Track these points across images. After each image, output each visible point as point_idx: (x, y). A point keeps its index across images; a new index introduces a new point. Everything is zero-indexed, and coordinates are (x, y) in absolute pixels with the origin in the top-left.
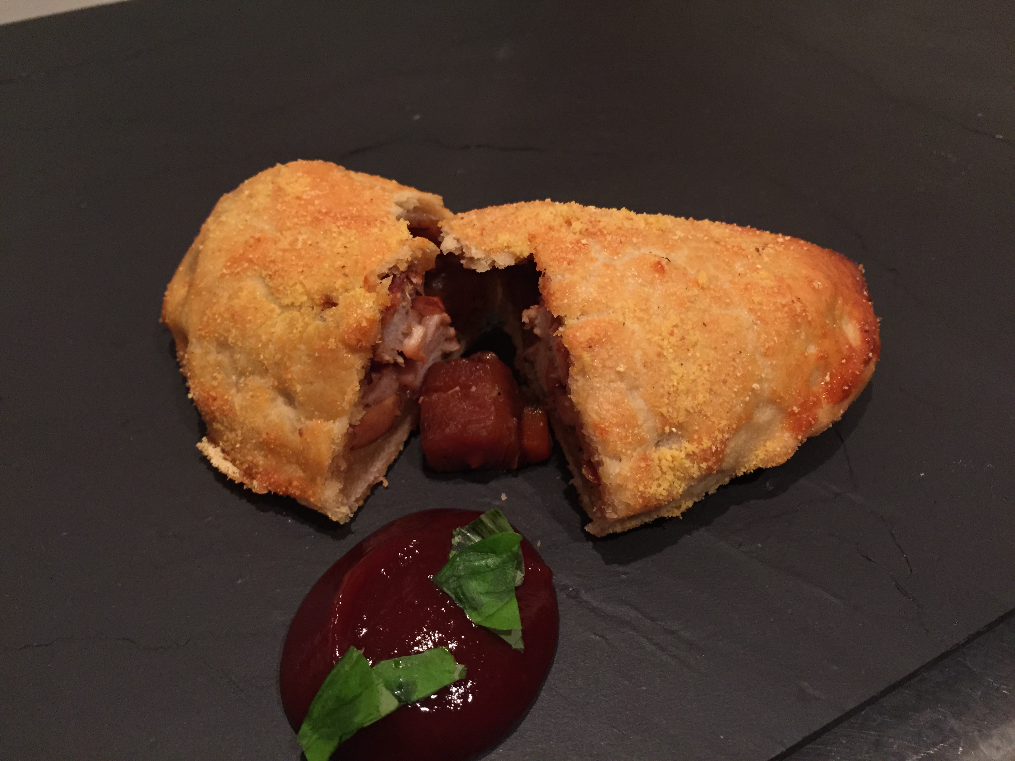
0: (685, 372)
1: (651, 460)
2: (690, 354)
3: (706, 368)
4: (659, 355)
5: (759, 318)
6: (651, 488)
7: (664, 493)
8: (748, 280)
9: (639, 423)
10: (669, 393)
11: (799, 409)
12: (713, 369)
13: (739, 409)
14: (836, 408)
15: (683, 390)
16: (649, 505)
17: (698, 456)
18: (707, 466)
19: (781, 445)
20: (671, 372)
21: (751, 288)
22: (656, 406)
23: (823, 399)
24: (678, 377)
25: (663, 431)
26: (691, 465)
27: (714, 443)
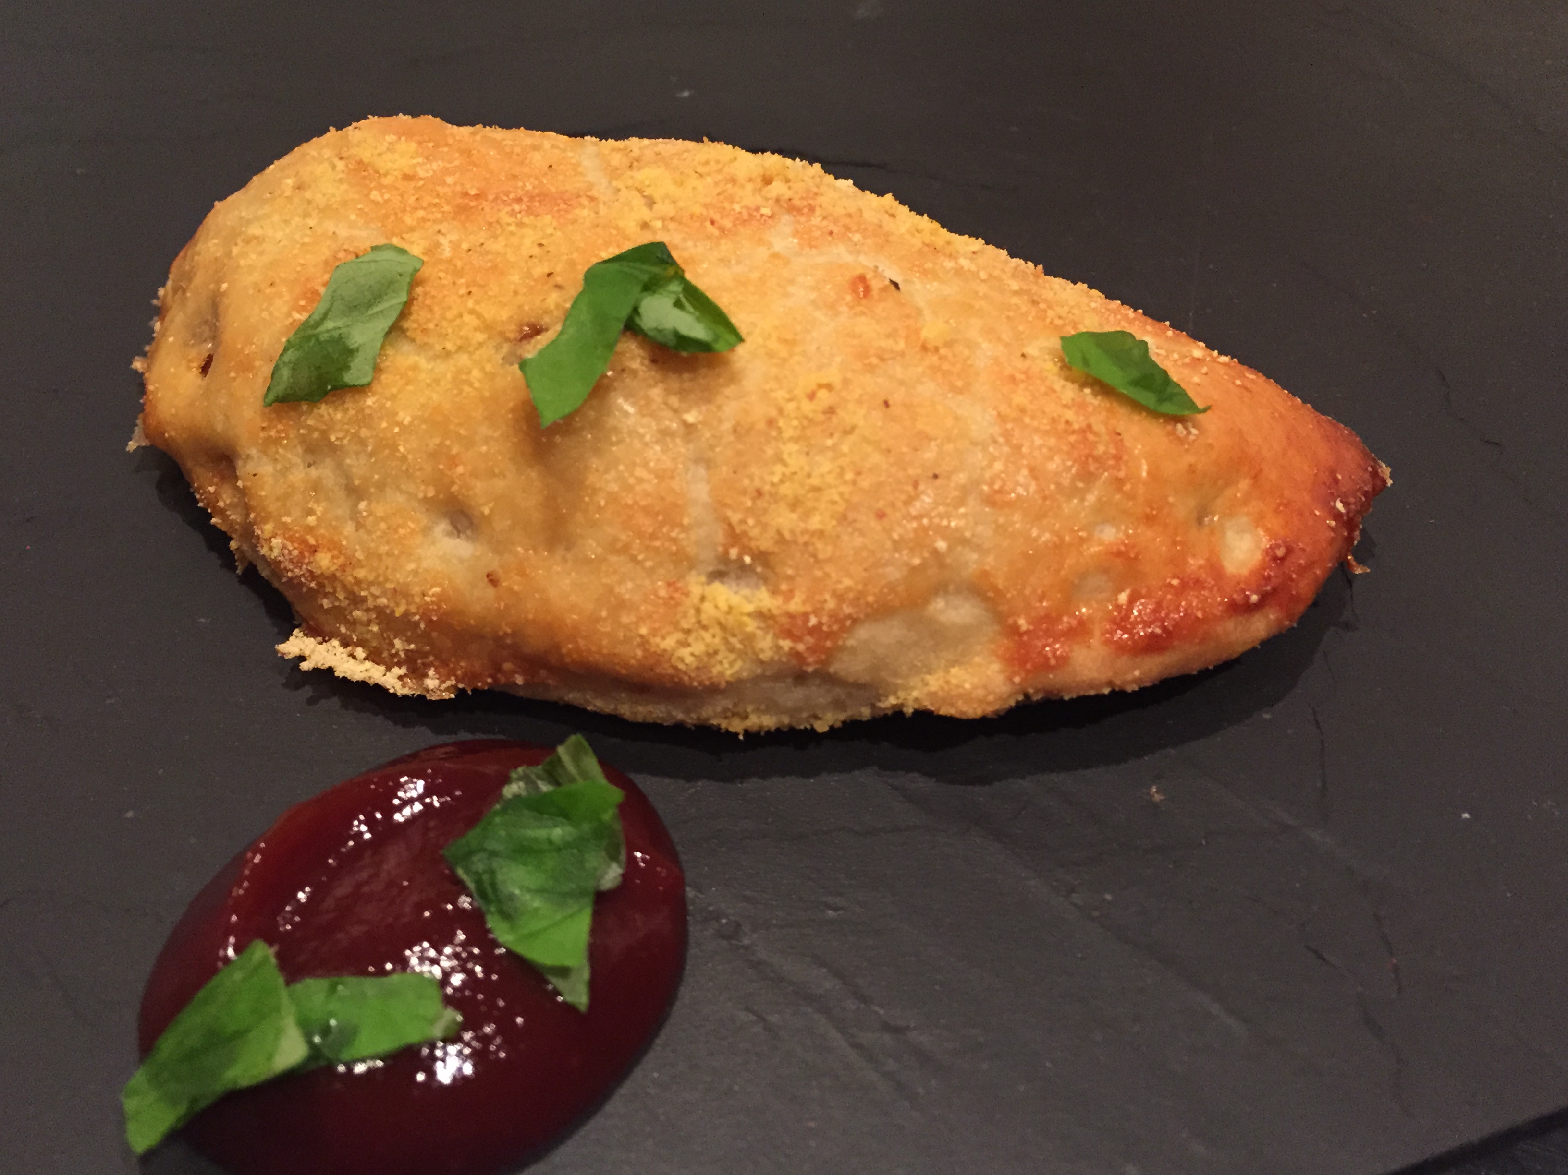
0: (807, 468)
1: (683, 594)
2: (829, 442)
3: (849, 476)
4: (771, 422)
5: (1007, 435)
6: (664, 638)
7: (689, 660)
8: (1029, 368)
9: (686, 521)
10: (759, 493)
11: (1031, 628)
12: (865, 483)
13: (893, 574)
14: (1124, 661)
15: (786, 496)
16: (658, 671)
17: (776, 622)
18: (791, 649)
19: (975, 680)
20: (779, 459)
21: (1022, 381)
22: (726, 505)
23: (1097, 633)
24: (788, 471)
25: (726, 553)
26: (759, 633)
27: (816, 612)
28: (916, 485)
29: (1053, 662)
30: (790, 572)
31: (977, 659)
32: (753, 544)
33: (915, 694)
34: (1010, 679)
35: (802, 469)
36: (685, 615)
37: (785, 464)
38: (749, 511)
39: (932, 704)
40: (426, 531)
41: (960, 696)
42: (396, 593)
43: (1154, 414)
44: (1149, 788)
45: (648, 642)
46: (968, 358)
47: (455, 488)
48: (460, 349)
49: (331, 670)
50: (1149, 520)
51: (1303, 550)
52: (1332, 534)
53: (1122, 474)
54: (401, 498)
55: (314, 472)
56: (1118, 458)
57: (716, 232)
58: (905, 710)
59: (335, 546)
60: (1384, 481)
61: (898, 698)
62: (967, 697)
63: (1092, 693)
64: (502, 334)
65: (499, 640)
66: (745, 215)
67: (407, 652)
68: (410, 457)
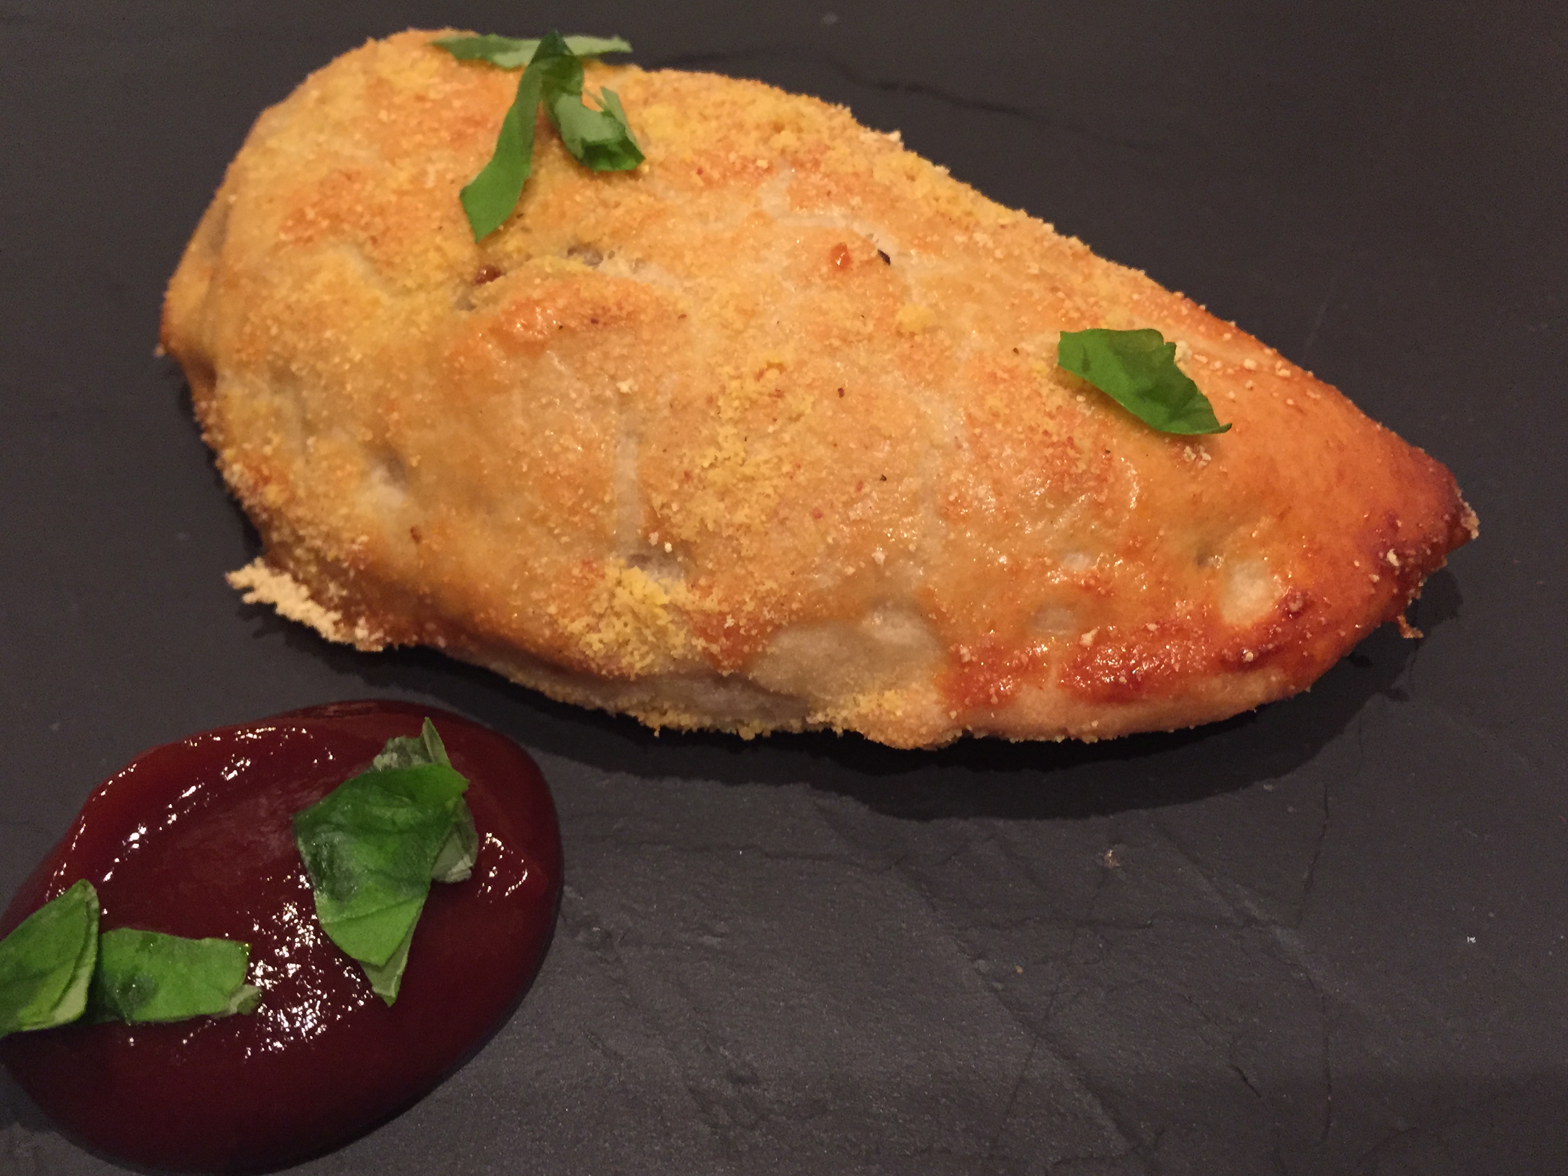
0: (742, 455)
1: (598, 575)
2: (771, 429)
3: (787, 468)
4: (711, 400)
5: (974, 440)
6: (573, 620)
7: (597, 646)
8: (1017, 366)
9: (607, 499)
10: (688, 475)
11: (974, 659)
12: (802, 477)
13: (824, 581)
14: (1081, 709)
15: (715, 483)
16: (566, 653)
17: (691, 619)
18: (705, 649)
19: (909, 708)
20: (713, 442)
21: (1005, 381)
22: (650, 486)
23: (1054, 673)
24: (720, 456)
25: (646, 537)
26: (672, 628)
27: (734, 613)
28: (860, 486)
29: (994, 700)
30: (710, 566)
31: (915, 685)
32: (675, 531)
33: (844, 713)
34: (946, 712)
35: (737, 455)
36: (597, 599)
37: (720, 449)
38: (675, 493)
39: (861, 729)
40: (364, 475)
41: (890, 723)
42: (331, 537)
43: (1158, 433)
44: (1105, 852)
45: (556, 622)
46: (949, 348)
47: (388, 435)
48: (420, 287)
49: (274, 605)
50: (1130, 553)
51: (1328, 606)
52: (1373, 591)
53: (1102, 498)
54: (344, 438)
55: (278, 401)
56: (1101, 479)
57: (701, 183)
58: (834, 729)
59: (283, 480)
60: (1468, 533)
61: (827, 715)
62: (899, 725)
63: (1042, 739)
64: (460, 275)
65: (421, 598)
66: (738, 166)
67: (341, 598)
68: (355, 396)
